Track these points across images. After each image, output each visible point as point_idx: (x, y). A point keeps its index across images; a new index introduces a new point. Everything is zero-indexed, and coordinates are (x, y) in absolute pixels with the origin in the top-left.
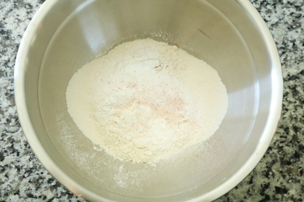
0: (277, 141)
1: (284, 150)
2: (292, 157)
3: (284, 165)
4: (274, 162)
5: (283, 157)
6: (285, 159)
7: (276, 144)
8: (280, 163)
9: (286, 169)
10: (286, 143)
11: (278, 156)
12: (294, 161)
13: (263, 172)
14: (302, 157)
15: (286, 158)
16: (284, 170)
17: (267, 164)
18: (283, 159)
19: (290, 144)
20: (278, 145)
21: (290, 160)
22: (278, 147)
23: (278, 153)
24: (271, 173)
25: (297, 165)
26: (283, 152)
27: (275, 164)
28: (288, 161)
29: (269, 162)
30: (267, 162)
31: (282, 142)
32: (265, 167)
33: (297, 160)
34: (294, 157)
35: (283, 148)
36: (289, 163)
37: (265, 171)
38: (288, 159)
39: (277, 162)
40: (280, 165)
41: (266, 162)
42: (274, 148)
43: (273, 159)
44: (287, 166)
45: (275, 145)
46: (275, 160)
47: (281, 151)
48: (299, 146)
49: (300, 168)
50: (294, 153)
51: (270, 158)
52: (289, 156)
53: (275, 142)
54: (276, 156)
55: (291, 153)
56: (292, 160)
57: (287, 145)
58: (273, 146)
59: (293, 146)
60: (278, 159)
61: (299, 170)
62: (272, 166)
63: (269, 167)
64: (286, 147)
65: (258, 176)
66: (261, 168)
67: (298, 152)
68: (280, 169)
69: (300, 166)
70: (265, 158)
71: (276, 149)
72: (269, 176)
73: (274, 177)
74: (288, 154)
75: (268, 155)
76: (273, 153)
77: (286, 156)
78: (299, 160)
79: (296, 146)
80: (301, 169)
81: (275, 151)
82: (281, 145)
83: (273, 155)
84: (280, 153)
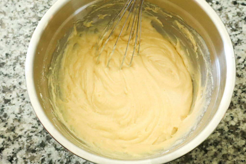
0: (28, 130)
1: (32, 139)
2: (38, 146)
3: (29, 153)
4: (20, 149)
5: (30, 145)
6: (31, 147)
7: (27, 133)
8: (26, 150)
9: (29, 156)
10: (36, 133)
11: (26, 144)
12: (39, 150)
13: (8, 157)
14: (47, 146)
15: (33, 146)
16: (27, 157)
17: (13, 150)
18: (29, 147)
19: (40, 134)
20: (28, 134)
21: (35, 148)
22: (28, 136)
23: (26, 141)
24: (15, 159)
25: (40, 154)
26: (31, 141)
27: (21, 151)
28: (33, 149)
29: (16, 149)
30: (15, 148)
31: (32, 132)
32: (12, 153)
33: (41, 149)
34: (40, 146)
35: (32, 137)
36: (34, 151)
37: (10, 156)
38: (34, 148)
39: (23, 149)
40: (25, 152)
41: (13, 148)
42: (24, 137)
43: (20, 146)
44: (31, 153)
45: (25, 134)
46: (22, 147)
47: (30, 139)
48: (47, 136)
49: (43, 156)
50: (41, 142)
51: (18, 145)
52: (35, 145)
53: (26, 131)
54: (23, 144)
55: (38, 143)
56: (37, 149)
57: (36, 135)
58: (23, 135)
59: (41, 136)
60: (25, 146)
61: (41, 158)
62: (17, 153)
63: (15, 153)
64: (35, 136)
65: (3, 160)
66: (8, 153)
67: (44, 141)
68: (24, 156)
69: (43, 155)
70: (14, 145)
71: (25, 137)
72: (13, 161)
73: (17, 162)
74: (35, 143)
75: (17, 142)
76: (22, 141)
77: (32, 145)
78: (44, 149)
79: (44, 136)
80: (43, 158)
81: (24, 139)
82: (30, 134)
83: (21, 143)
84: (28, 141)
